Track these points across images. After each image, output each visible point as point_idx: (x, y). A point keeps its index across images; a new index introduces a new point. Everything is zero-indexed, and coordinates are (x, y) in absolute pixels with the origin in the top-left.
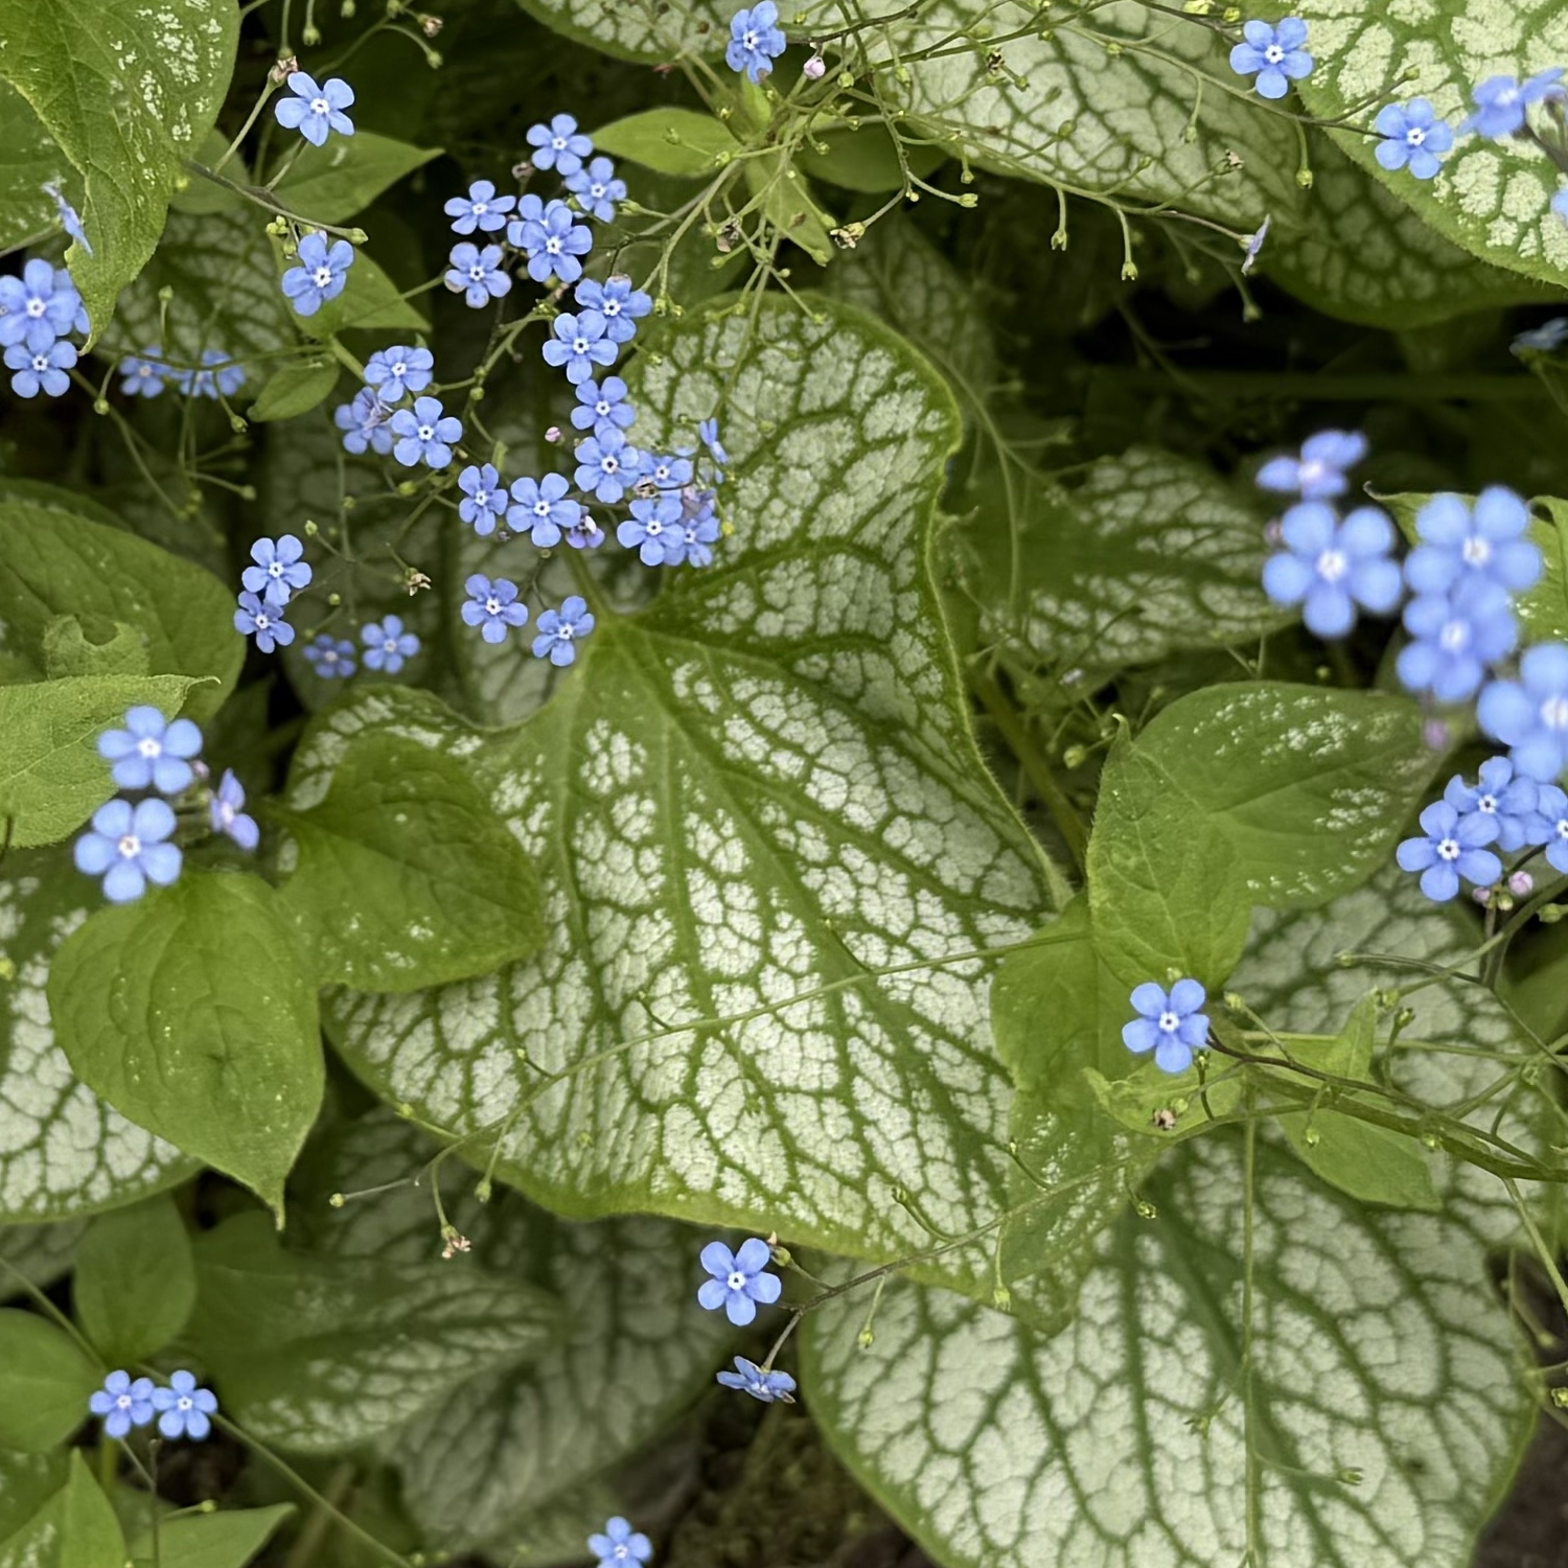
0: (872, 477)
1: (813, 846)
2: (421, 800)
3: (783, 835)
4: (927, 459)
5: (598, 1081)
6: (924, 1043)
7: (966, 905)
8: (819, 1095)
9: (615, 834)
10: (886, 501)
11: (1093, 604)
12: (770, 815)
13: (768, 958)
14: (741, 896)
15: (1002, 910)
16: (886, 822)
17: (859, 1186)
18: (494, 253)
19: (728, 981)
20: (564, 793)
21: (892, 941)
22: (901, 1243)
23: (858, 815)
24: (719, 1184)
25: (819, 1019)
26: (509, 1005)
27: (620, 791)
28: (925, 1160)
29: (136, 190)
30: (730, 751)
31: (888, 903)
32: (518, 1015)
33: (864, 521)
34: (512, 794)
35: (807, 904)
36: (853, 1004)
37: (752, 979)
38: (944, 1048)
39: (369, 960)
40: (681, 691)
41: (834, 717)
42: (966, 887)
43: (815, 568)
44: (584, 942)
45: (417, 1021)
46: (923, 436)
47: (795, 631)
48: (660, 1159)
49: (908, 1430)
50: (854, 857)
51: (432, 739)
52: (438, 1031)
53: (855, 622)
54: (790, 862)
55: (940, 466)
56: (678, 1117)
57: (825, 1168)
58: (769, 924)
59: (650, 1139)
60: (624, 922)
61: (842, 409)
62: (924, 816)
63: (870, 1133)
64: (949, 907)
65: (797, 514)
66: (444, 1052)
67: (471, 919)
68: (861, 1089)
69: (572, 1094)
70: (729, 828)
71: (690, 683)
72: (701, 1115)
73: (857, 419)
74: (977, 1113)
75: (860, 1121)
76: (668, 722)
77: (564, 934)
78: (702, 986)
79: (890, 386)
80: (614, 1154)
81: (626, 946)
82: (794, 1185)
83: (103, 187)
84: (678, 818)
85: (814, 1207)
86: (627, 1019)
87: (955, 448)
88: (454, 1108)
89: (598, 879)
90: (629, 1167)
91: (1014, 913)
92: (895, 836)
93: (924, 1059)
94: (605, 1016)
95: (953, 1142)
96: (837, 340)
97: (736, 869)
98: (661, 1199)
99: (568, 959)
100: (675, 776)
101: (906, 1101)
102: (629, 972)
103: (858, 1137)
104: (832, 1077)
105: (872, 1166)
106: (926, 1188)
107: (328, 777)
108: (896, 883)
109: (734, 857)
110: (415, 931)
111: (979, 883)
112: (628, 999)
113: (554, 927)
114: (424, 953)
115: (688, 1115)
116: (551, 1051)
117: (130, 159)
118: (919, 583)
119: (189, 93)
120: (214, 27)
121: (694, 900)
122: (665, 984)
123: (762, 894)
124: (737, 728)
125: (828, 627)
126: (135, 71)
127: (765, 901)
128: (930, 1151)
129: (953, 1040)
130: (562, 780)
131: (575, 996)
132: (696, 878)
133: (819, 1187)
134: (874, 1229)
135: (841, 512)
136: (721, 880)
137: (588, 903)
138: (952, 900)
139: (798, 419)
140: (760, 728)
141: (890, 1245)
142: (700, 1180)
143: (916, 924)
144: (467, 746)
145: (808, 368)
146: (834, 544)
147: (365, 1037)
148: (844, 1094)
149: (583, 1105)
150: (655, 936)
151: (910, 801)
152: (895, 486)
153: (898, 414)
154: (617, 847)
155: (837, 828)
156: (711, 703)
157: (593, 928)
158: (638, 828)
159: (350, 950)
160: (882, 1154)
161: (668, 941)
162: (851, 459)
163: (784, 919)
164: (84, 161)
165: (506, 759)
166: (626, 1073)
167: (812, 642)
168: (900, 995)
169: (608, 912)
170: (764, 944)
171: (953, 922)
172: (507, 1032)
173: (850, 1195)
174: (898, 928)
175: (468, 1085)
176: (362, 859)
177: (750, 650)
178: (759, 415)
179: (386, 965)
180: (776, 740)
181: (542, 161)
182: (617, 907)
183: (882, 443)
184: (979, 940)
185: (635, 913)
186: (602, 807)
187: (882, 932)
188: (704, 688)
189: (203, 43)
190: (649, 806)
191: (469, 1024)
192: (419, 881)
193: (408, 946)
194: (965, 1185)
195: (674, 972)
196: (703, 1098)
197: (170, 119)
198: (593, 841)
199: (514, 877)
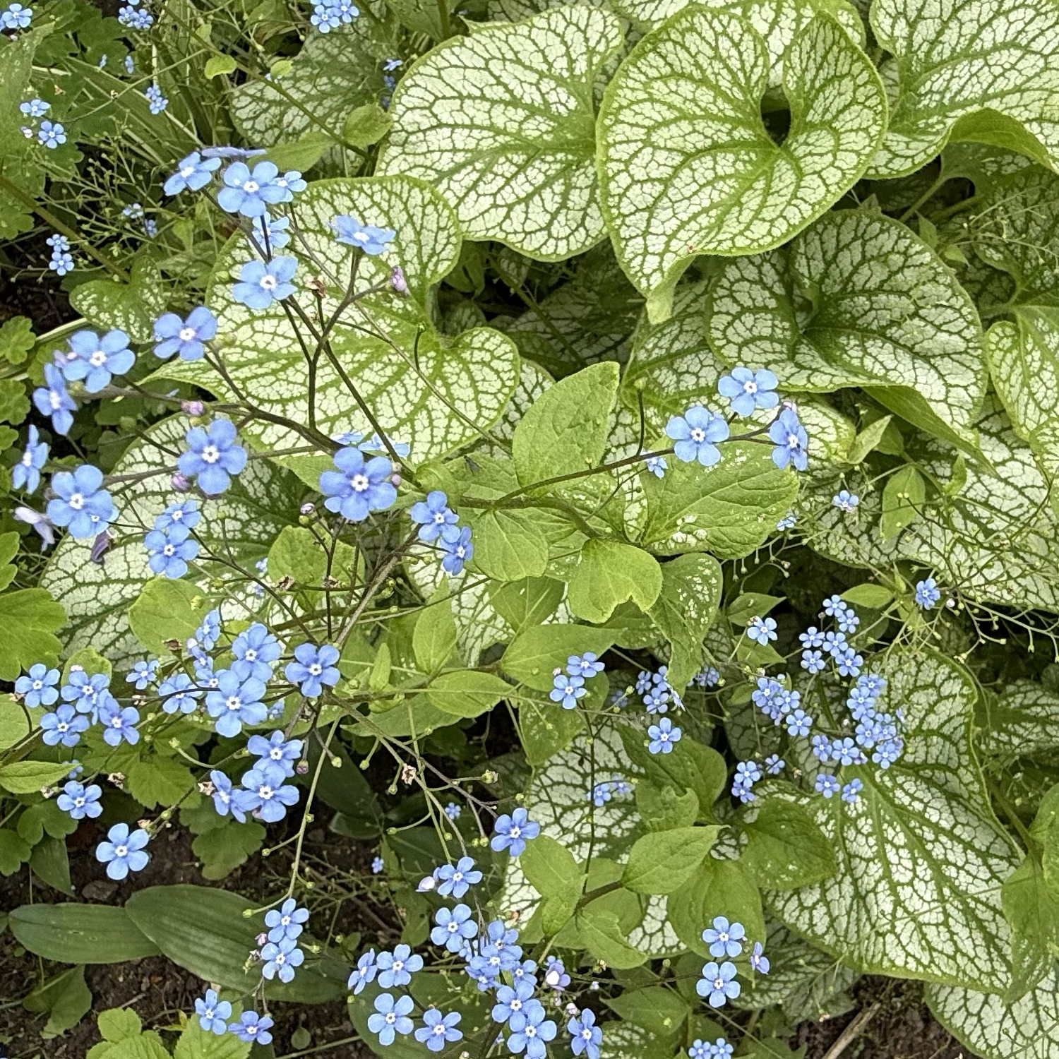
0: (944, 709)
1: (929, 836)
2: (790, 821)
3: (918, 831)
4: (965, 705)
5: (858, 920)
6: (972, 905)
7: (984, 855)
8: (937, 925)
9: (859, 832)
10: (950, 719)
11: (1010, 734)
12: (912, 824)
13: (916, 876)
14: (904, 853)
15: (996, 857)
16: (954, 826)
17: (954, 958)
18: (818, 654)
19: (902, 885)
20: (839, 817)
21: (958, 868)
22: (970, 978)
23: (943, 824)
24: (906, 963)
25: (935, 897)
26: (824, 892)
27: (859, 816)
28: (975, 946)
29: (690, 646)
30: (897, 801)
31: (957, 855)
32: (828, 894)
33: (943, 725)
34: (821, 817)
35: (928, 855)
36: (947, 891)
37: (911, 884)
38: (979, 906)
39: (775, 878)
40: (878, 780)
41: (934, 790)
42: (984, 849)
43: (925, 739)
44: (850, 870)
45: (792, 896)
46: (963, 696)
47: (918, 761)
48: (885, 954)
49: (960, 1009)
50: (943, 839)
51: (792, 799)
52: (799, 899)
53: (942, 760)
54: (921, 840)
55: (970, 707)
56: (890, 938)
57: (941, 952)
58: (915, 864)
59: (881, 946)
60: (864, 864)
61: (932, 685)
62: (968, 824)
63: (955, 937)
64: (978, 856)
65: (917, 721)
66: (802, 907)
67: (810, 862)
68: (951, 921)
69: (848, 923)
70: (898, 829)
71: (881, 777)
72: (898, 937)
73: (938, 689)
74: (992, 928)
75: (952, 933)
76: (874, 790)
77: (842, 866)
78: (893, 887)
79: (949, 678)
80: (867, 950)
81: (865, 872)
82: (932, 961)
83: (678, 647)
84: (881, 825)
85: (940, 968)
86: (868, 899)
87: (975, 701)
88: (806, 927)
89: (853, 848)
90: (873, 956)
91: (1001, 858)
92: (957, 831)
93: (973, 910)
94: (860, 897)
95: (984, 939)
96: (929, 662)
97: (902, 843)
98: (886, 969)
99: (844, 875)
100: (878, 811)
101: (967, 925)
102: (867, 883)
103: (952, 939)
104: (941, 918)
105: (957, 950)
106: (976, 956)
107: (757, 811)
108: (959, 848)
109: (901, 839)
110: (791, 867)
111: (988, 848)
112: (868, 892)
113: (838, 864)
114: (794, 875)
115: (893, 937)
116: (840, 908)
117: (687, 635)
118: (968, 752)
119: (706, 606)
120: (714, 581)
121: (888, 855)
122: (880, 887)
123: (911, 852)
124: (899, 793)
125: (931, 761)
126: (686, 600)
127: (913, 854)
128: (977, 942)
129: (982, 903)
130: (838, 812)
131: (848, 889)
132: (888, 847)
133: (941, 960)
134: (961, 974)
135: (934, 721)
136: (897, 848)
137: (850, 856)
138: (979, 853)
139: (916, 688)
140: (907, 793)
141: (966, 979)
142: (900, 962)
143: (967, 862)
144: (805, 801)
145: (919, 671)
146: (931, 732)
147: (773, 901)
148: (946, 924)
149: (853, 928)
150: (876, 869)
151: (962, 819)
152: (953, 713)
153: (953, 687)
154: (859, 836)
155: (937, 829)
156: (889, 784)
157: (853, 865)
158: (866, 829)
159: (768, 874)
160: (960, 945)
161: (881, 871)
162: (936, 703)
163: (920, 861)
164: (670, 637)
165: (818, 805)
166: (869, 919)
167: (925, 765)
168: (963, 888)
169: (858, 860)
170: (914, 870)
171: (980, 861)
172: (823, 899)
173: (951, 962)
174: (960, 864)
175: (811, 918)
176: (770, 841)
177: (903, 766)
178: (903, 688)
179: (781, 880)
180: (913, 798)
181: (829, 612)
182: (861, 858)
183: (947, 698)
184: (989, 867)
185: (868, 860)
186: (854, 822)
187: (955, 865)
188: (886, 779)
189: (710, 587)
190: (870, 821)
191: (810, 898)
192: (790, 848)
193: (788, 873)
194: (989, 953)
195: (883, 882)
196: (898, 930)
197: (700, 616)
198: (851, 834)
199: (824, 847)
